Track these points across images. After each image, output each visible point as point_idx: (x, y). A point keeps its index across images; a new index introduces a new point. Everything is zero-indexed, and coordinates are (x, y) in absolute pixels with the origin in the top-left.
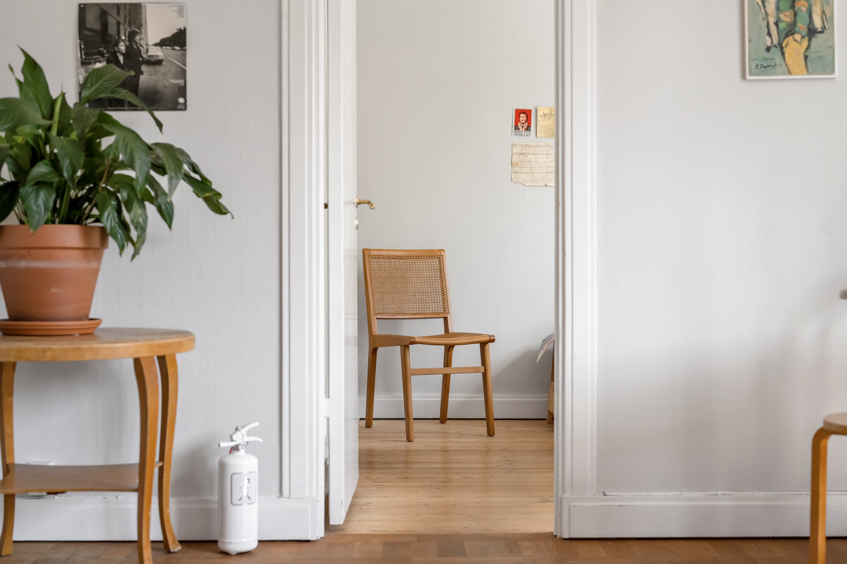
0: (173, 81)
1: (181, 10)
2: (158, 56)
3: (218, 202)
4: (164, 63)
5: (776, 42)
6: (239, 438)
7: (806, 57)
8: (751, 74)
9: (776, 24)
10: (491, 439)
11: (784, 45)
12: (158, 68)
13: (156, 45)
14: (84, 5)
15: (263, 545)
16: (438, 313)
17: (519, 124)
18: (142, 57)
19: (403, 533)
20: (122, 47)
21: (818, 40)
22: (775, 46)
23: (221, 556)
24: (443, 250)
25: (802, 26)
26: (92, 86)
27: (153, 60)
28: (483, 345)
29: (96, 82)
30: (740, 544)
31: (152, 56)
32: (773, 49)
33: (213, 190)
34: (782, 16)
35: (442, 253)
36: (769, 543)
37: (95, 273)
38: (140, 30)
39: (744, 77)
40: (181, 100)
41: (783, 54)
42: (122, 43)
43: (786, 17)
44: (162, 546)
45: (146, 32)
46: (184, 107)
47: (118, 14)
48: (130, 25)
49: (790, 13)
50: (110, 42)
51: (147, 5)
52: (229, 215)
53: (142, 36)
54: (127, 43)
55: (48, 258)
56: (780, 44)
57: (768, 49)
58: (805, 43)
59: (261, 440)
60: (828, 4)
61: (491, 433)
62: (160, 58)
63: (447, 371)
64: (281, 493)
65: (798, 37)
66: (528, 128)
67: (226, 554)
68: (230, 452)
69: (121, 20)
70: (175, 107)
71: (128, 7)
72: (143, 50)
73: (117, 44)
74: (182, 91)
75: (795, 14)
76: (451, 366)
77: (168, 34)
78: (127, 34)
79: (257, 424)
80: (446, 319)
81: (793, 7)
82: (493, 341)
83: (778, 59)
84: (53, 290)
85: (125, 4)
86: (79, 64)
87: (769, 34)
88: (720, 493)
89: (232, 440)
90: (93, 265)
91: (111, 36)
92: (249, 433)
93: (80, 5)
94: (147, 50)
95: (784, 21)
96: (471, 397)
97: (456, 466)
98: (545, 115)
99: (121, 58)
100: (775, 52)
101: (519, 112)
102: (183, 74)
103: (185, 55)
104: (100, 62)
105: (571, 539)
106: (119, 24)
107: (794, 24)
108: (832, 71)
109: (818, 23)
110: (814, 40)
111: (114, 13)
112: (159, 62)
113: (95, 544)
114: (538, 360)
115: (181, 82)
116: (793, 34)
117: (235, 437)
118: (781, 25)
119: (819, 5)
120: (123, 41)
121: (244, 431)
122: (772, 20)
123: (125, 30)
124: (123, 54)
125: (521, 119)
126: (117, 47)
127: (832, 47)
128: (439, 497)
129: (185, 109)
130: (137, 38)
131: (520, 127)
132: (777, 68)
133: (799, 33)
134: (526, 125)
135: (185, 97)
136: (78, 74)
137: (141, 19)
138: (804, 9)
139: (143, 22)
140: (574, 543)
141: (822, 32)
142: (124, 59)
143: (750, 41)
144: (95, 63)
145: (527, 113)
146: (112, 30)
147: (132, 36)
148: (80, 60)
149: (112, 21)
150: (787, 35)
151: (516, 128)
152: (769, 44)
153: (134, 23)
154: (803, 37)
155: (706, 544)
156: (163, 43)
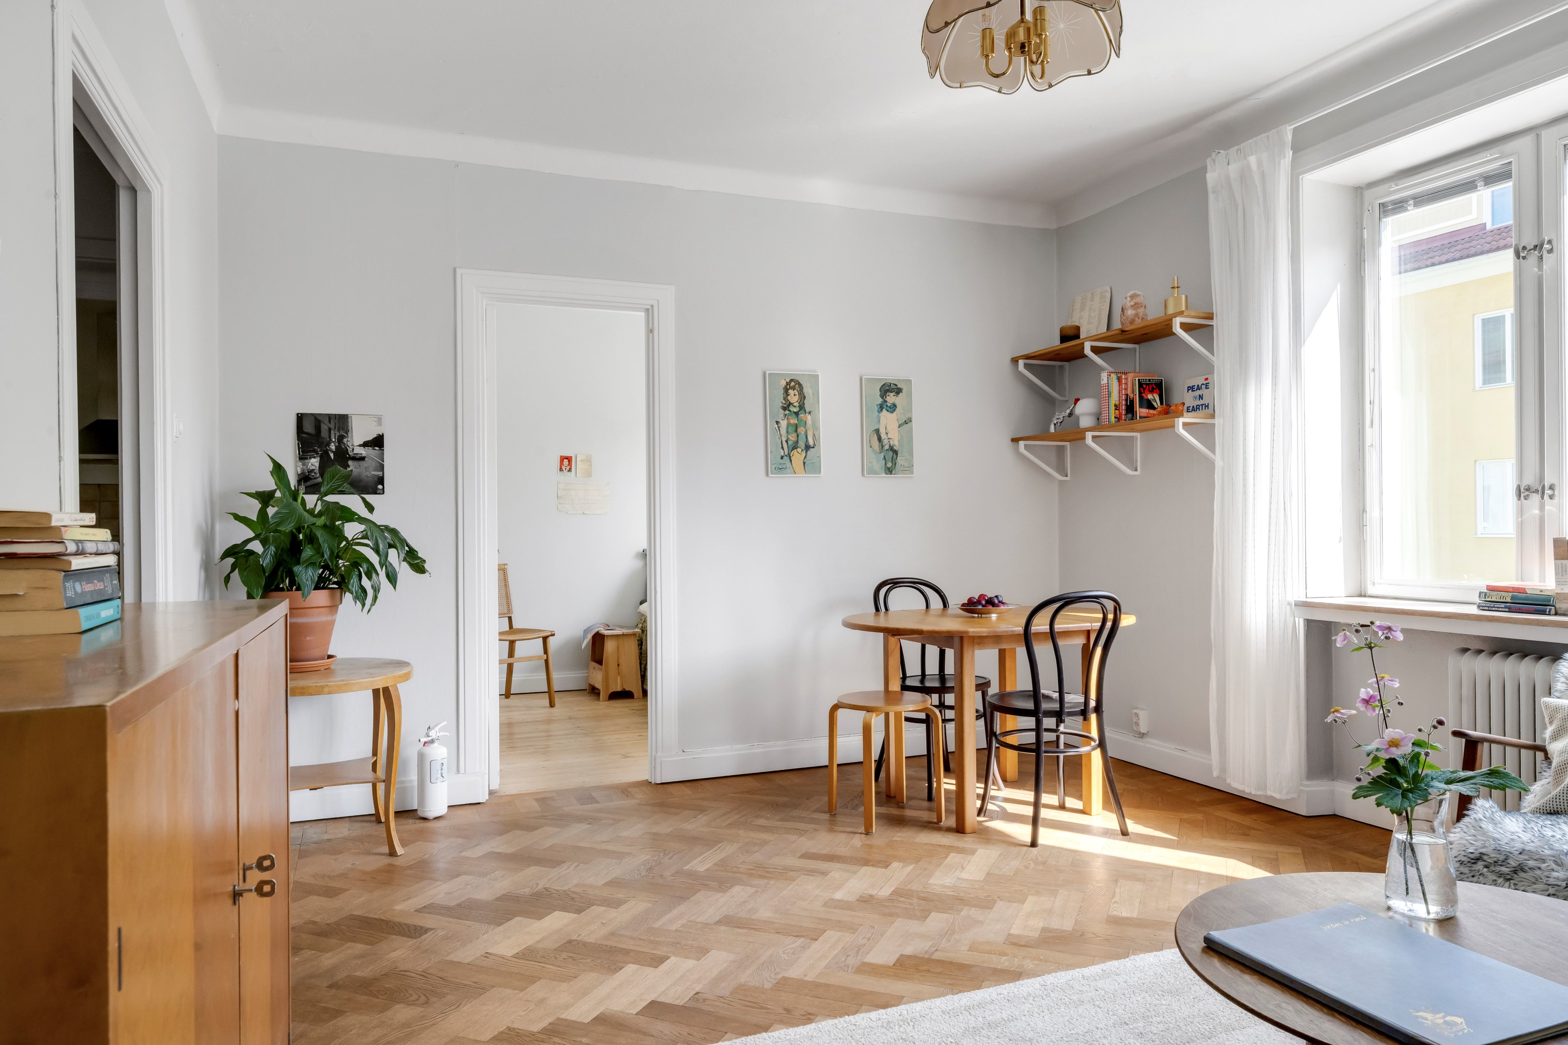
0: (373, 473)
1: (379, 420)
2: (362, 454)
3: (423, 567)
4: (366, 459)
5: (786, 453)
6: (433, 734)
7: (804, 463)
8: (771, 473)
9: (787, 441)
10: (553, 710)
11: (791, 455)
12: (361, 463)
13: (360, 446)
14: (301, 414)
15: (451, 809)
16: (505, 614)
17: (563, 467)
18: (349, 455)
19: (543, 790)
20: (333, 447)
21: (811, 452)
22: (786, 456)
23: (422, 821)
24: (507, 564)
25: (802, 444)
26: (327, 485)
27: (358, 456)
28: (545, 639)
29: (331, 482)
30: (770, 776)
31: (357, 454)
32: (785, 457)
33: (420, 558)
34: (790, 437)
35: (506, 566)
36: (786, 774)
37: (332, 623)
38: (347, 434)
39: (767, 475)
40: (380, 487)
41: (791, 461)
42: (333, 444)
43: (792, 438)
44: (374, 819)
45: (352, 436)
46: (383, 492)
47: (330, 422)
48: (339, 430)
49: (795, 435)
50: (323, 443)
51: (353, 416)
52: (427, 574)
53: (349, 439)
54: (337, 444)
55: (305, 615)
56: (789, 454)
57: (782, 458)
58: (804, 454)
59: (448, 734)
60: (816, 430)
61: (552, 705)
62: (363, 455)
63: (511, 660)
64: (458, 771)
65: (799, 450)
66: (570, 470)
67: (425, 819)
68: (424, 745)
69: (332, 426)
70: (375, 492)
71: (337, 416)
72: (350, 450)
73: (328, 444)
74: (381, 481)
75: (798, 436)
76: (514, 657)
77: (370, 438)
78: (337, 437)
79: (446, 723)
80: (510, 618)
81: (796, 431)
82: (553, 635)
83: (788, 464)
84: (308, 639)
85: (335, 415)
86: (298, 459)
87: (782, 448)
88: (756, 744)
89: (428, 736)
90: (329, 618)
91: (324, 438)
92: (440, 731)
93: (298, 414)
94: (353, 450)
95: (791, 440)
96: (529, 676)
97: (540, 734)
98: (582, 461)
99: (332, 455)
100: (786, 459)
101: (563, 458)
102: (382, 468)
103: (383, 454)
104: (314, 457)
105: (662, 784)
106: (330, 429)
107: (797, 442)
108: (820, 472)
109: (811, 443)
110: (809, 452)
111: (326, 420)
112: (362, 459)
113: (317, 822)
114: (583, 647)
115: (380, 473)
116: (797, 448)
117: (431, 734)
118: (790, 443)
119: (811, 430)
120: (333, 442)
121: (437, 729)
122: (784, 439)
123: (335, 434)
124: (333, 452)
125: (564, 463)
126: (329, 447)
127: (819, 457)
128: (548, 760)
129: (383, 493)
130: (345, 440)
131: (564, 469)
132: (787, 470)
133: (800, 448)
134: (568, 468)
135: (383, 485)
136: (296, 467)
137: (348, 426)
138: (803, 433)
139: (350, 428)
140: (665, 786)
141: (813, 447)
142: (334, 455)
143: (771, 452)
144: (310, 458)
145: (569, 459)
146: (324, 434)
147: (341, 439)
148: (298, 456)
149: (324, 428)
150: (793, 449)
151: (561, 470)
152: (783, 455)
153: (342, 429)
154: (802, 450)
155: (749, 778)
156: (365, 444)
